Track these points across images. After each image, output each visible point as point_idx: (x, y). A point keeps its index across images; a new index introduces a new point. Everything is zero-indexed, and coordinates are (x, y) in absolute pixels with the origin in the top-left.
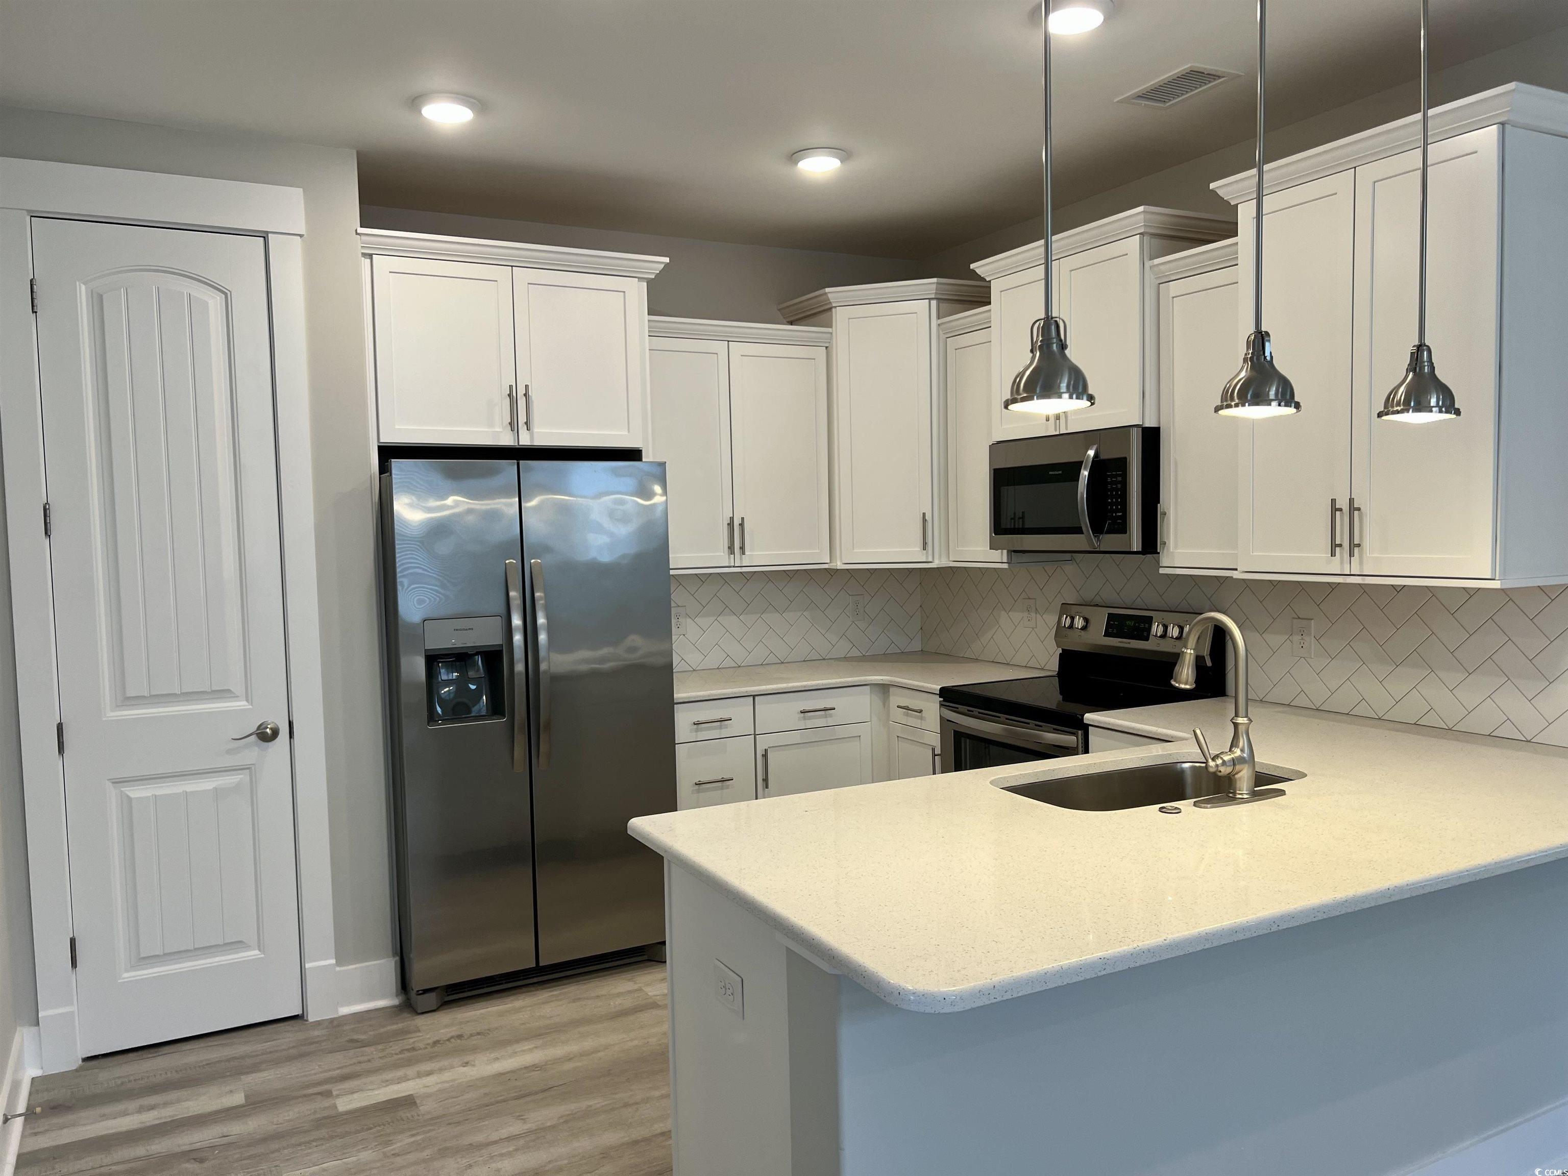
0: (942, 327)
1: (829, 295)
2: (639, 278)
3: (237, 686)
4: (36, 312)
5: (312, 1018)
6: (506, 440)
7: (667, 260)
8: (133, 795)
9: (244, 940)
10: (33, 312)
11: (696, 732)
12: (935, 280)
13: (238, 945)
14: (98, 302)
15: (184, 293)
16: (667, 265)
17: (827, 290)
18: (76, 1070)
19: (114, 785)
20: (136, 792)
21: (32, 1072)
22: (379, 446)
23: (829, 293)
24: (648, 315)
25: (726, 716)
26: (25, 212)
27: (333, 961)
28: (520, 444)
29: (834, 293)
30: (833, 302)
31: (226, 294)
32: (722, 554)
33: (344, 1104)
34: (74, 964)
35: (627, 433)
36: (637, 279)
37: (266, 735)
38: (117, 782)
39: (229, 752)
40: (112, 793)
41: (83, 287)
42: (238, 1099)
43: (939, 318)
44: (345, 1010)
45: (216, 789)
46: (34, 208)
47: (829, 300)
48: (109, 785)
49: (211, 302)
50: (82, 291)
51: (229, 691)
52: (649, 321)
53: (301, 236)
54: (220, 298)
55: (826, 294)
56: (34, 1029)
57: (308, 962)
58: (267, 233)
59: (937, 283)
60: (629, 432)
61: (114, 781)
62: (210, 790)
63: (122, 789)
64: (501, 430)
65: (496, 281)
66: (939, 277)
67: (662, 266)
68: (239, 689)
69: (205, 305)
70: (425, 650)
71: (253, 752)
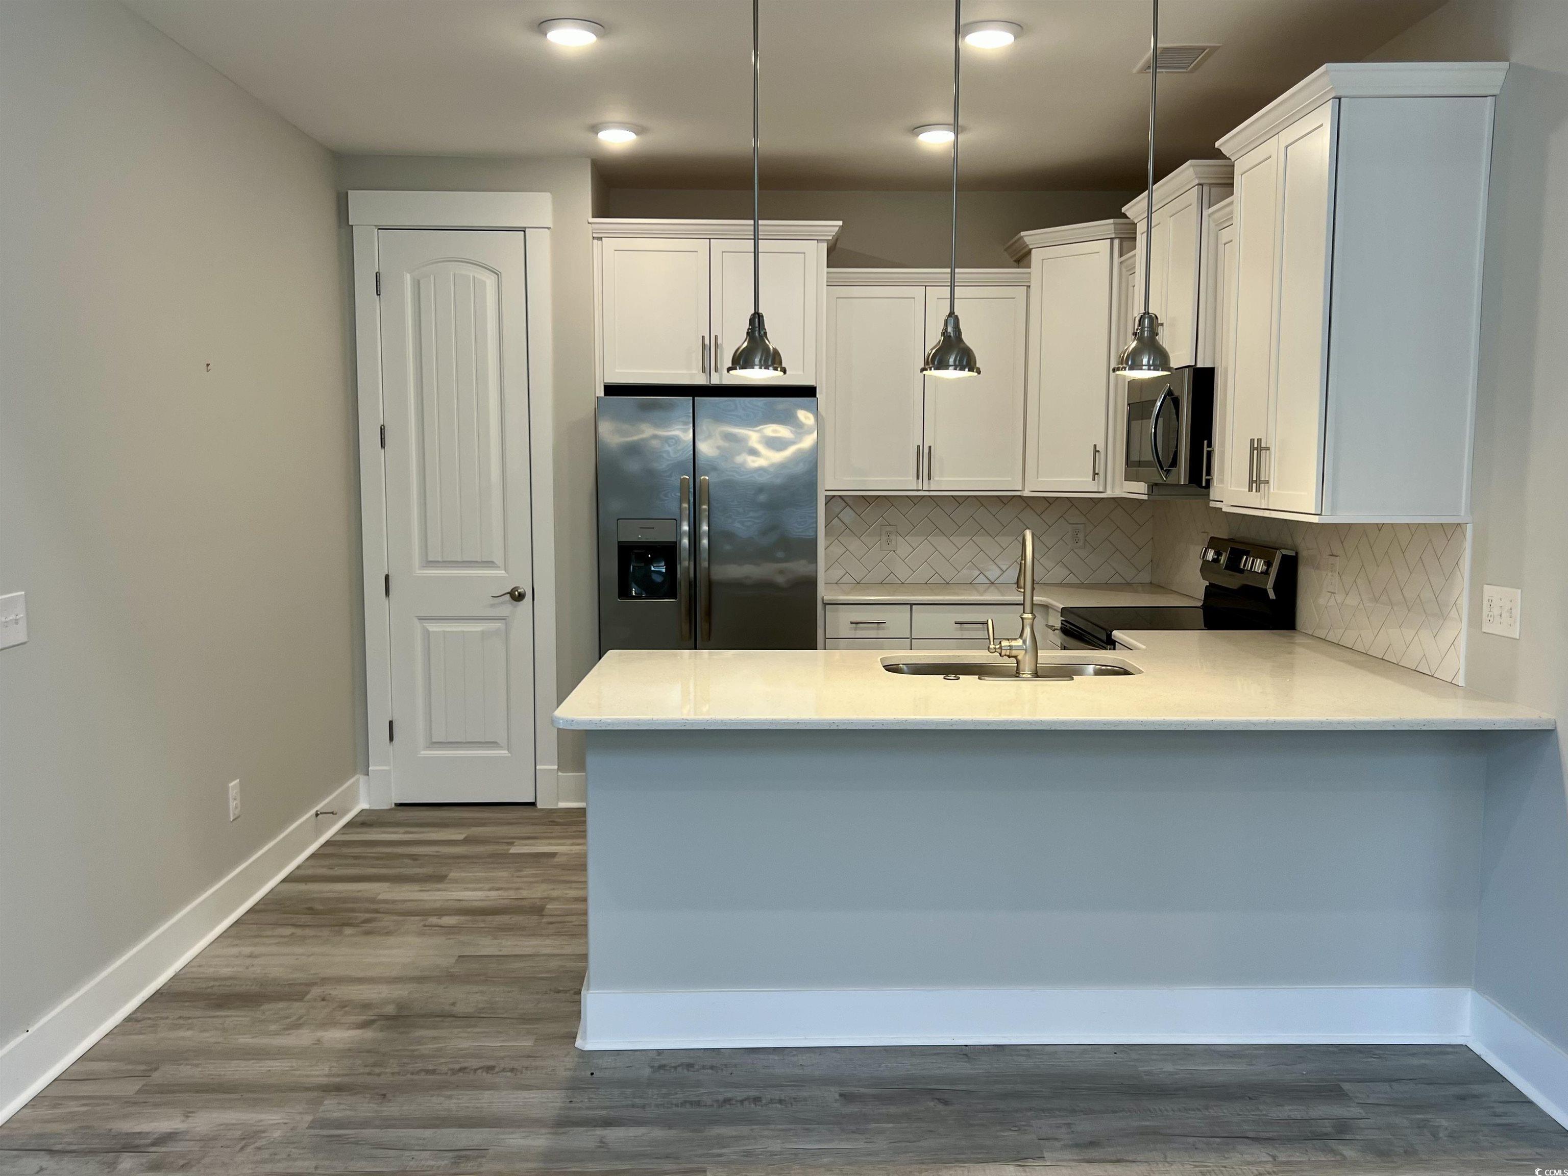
0: (1125, 264)
1: (1025, 239)
2: (817, 240)
3: (499, 560)
4: (380, 295)
5: (540, 805)
6: (700, 380)
7: (840, 223)
8: (431, 629)
9: (498, 741)
10: (377, 295)
11: (855, 630)
12: (1111, 221)
13: (493, 744)
14: (417, 284)
15: (470, 276)
16: (841, 227)
17: (1023, 233)
18: (390, 810)
19: (420, 621)
20: (433, 627)
21: (364, 805)
22: (605, 386)
23: (1025, 236)
24: (827, 267)
25: (880, 620)
26: (374, 227)
27: (556, 767)
28: (712, 383)
29: (1030, 237)
30: (1030, 244)
31: (498, 275)
32: (912, 479)
33: (513, 850)
34: (391, 738)
35: (801, 373)
36: (816, 241)
37: (517, 596)
38: (421, 619)
39: (492, 606)
40: (417, 624)
41: (408, 275)
42: (461, 837)
43: (1121, 255)
44: (563, 805)
45: (483, 632)
46: (378, 224)
47: (1026, 243)
48: (416, 621)
49: (488, 282)
50: (408, 278)
51: (492, 562)
52: (827, 273)
53: (549, 228)
54: (494, 277)
55: (1022, 237)
56: (367, 777)
57: (540, 765)
58: (525, 228)
59: (1114, 223)
60: (804, 372)
61: (419, 618)
62: (479, 631)
63: (424, 624)
64: (697, 372)
65: (697, 252)
66: (1115, 218)
67: (837, 228)
68: (501, 564)
69: (485, 283)
70: (618, 542)
71: (507, 608)
